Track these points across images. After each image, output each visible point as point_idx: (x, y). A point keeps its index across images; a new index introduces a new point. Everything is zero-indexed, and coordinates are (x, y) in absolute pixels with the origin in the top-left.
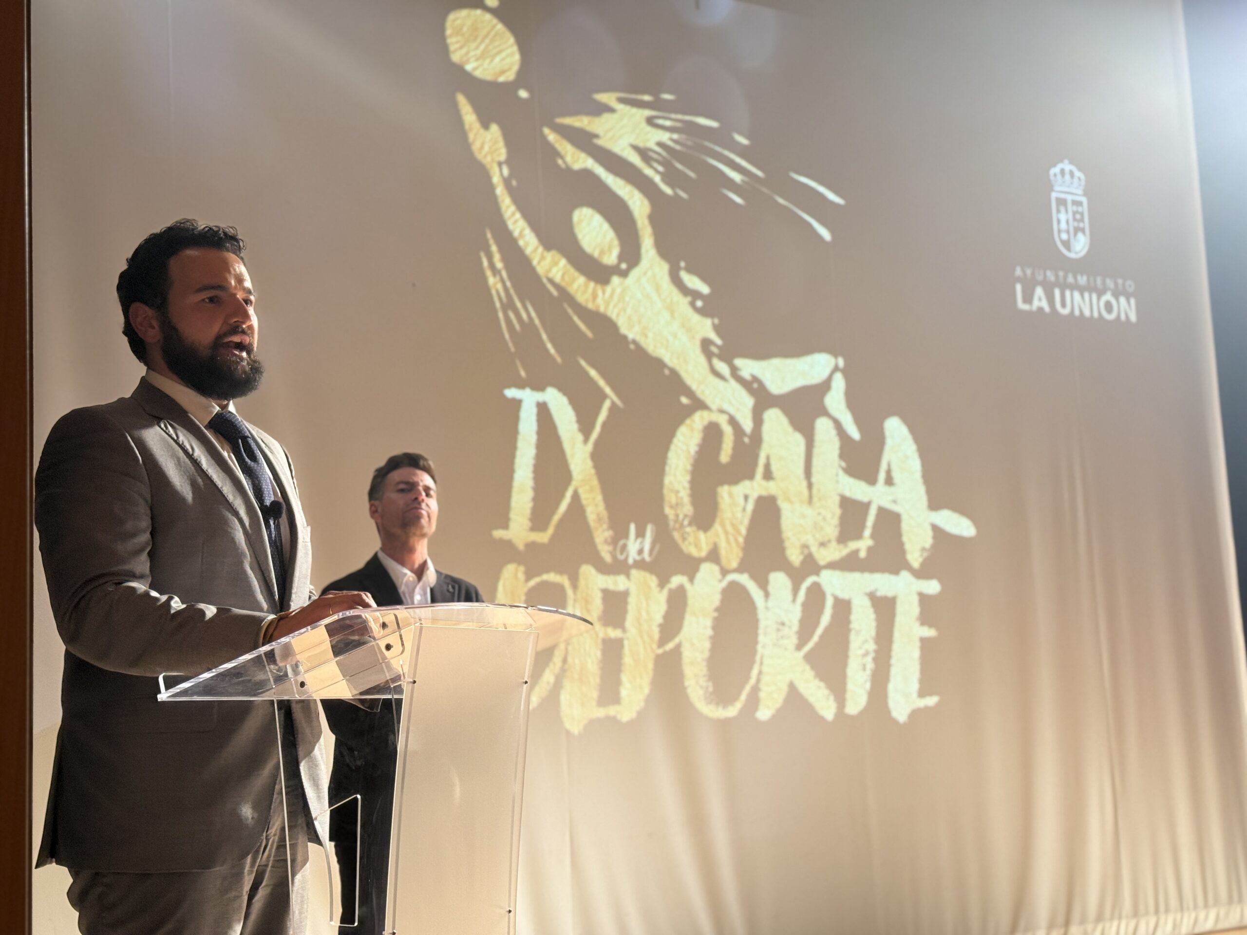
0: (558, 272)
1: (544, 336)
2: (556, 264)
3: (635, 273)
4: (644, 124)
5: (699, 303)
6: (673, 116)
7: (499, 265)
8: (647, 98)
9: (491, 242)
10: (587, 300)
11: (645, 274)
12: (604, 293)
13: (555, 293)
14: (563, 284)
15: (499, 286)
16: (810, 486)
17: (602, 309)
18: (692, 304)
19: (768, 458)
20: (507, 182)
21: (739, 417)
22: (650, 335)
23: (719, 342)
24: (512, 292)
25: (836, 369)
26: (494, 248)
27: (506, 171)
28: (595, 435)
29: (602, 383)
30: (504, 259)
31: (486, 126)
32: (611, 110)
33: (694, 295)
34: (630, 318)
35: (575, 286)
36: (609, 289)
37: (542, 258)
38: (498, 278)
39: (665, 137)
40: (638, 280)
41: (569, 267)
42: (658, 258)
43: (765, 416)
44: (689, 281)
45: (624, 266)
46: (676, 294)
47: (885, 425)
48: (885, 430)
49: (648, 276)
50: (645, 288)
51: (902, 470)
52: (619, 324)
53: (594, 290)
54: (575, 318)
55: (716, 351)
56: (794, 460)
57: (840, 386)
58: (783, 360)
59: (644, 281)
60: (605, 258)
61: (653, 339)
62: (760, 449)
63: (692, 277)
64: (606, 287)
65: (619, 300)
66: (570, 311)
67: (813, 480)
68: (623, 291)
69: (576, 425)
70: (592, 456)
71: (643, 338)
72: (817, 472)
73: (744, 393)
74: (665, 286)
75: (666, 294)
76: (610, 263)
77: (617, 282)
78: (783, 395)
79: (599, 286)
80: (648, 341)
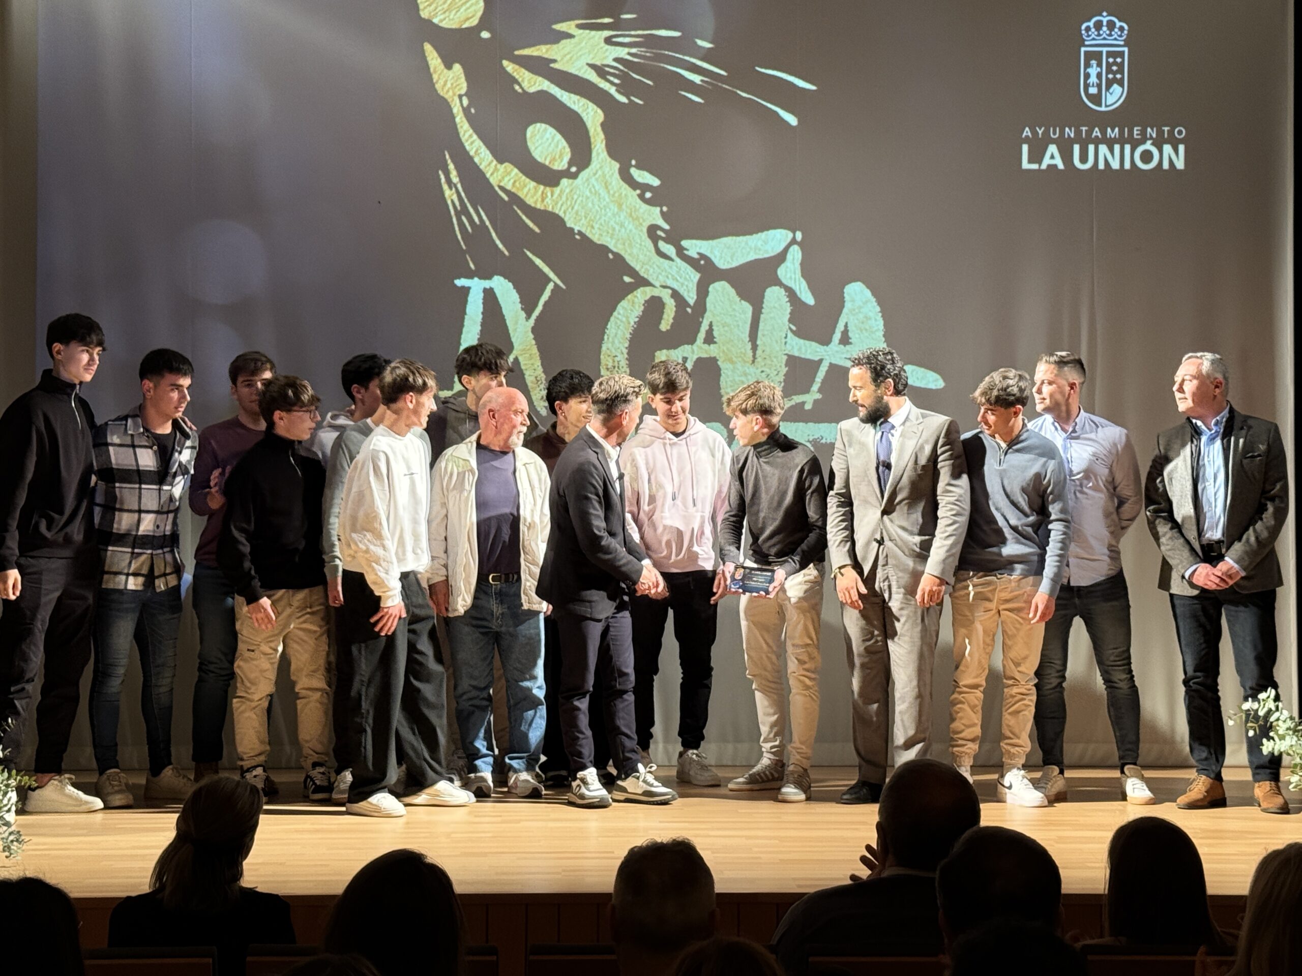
0: (509, 180)
1: (494, 235)
2: (509, 174)
3: (584, 174)
4: (603, 44)
5: (648, 195)
6: (633, 33)
8: (607, 20)
9: (449, 161)
10: (536, 202)
11: (595, 174)
12: (552, 195)
13: (506, 198)
14: (514, 190)
15: (455, 198)
16: (754, 348)
17: (550, 209)
18: (641, 197)
19: (711, 325)
20: (466, 111)
21: (683, 291)
22: (596, 226)
23: (667, 227)
24: (466, 200)
25: (793, 241)
26: (451, 167)
27: (465, 101)
28: (537, 313)
29: (546, 269)
30: (459, 175)
31: (449, 66)
32: (570, 36)
33: (645, 187)
34: (577, 213)
35: (526, 190)
36: (557, 190)
37: (496, 170)
38: (454, 189)
39: (622, 53)
40: (587, 180)
41: (521, 175)
42: (609, 159)
43: (711, 289)
44: (639, 176)
45: (574, 169)
46: (626, 189)
47: (845, 290)
48: (845, 295)
49: (597, 176)
50: (594, 187)
51: (861, 330)
52: (566, 219)
53: (543, 193)
54: (524, 217)
55: (662, 234)
56: (738, 326)
57: (796, 257)
58: (734, 238)
59: (593, 180)
60: (556, 164)
61: (599, 229)
62: (703, 318)
63: (642, 172)
64: (555, 189)
65: (567, 199)
66: (519, 212)
67: (759, 342)
68: (571, 191)
69: (520, 305)
70: (534, 330)
71: (589, 228)
72: (763, 335)
73: (689, 269)
74: (614, 183)
75: (615, 189)
76: (560, 168)
77: (566, 184)
78: (732, 269)
79: (548, 189)
80: (594, 231)
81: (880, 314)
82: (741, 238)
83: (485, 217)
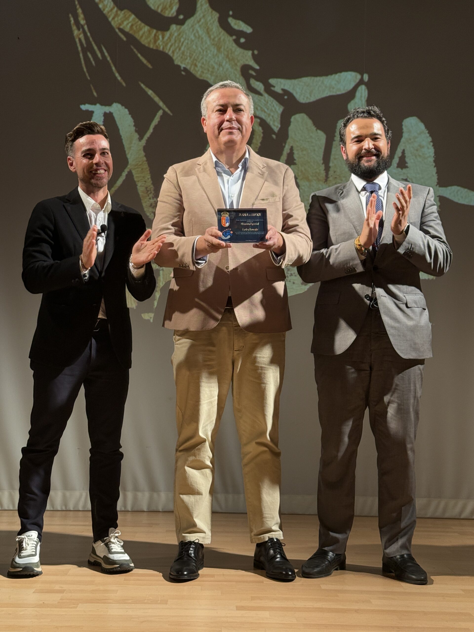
0: (128, 24)
1: (114, 68)
2: (127, 19)
3: (190, 22)
5: (242, 40)
7: (83, 22)
9: (78, 7)
10: (149, 43)
11: (199, 22)
12: (163, 38)
13: (125, 39)
14: (131, 32)
15: (82, 36)
16: (327, 169)
17: (161, 48)
18: (237, 42)
19: (292, 149)
21: (269, 120)
22: (199, 65)
23: (257, 67)
24: (91, 39)
26: (80, 11)
28: (148, 135)
29: (157, 99)
30: (86, 18)
33: (240, 34)
34: (183, 53)
35: (141, 33)
36: (167, 34)
37: (116, 15)
38: (81, 30)
40: (192, 26)
41: (137, 20)
42: (210, 10)
43: (292, 119)
44: (235, 24)
45: (181, 17)
46: (224, 35)
47: (403, 123)
48: (404, 127)
49: (201, 23)
50: (198, 32)
51: (416, 157)
52: (174, 58)
53: (155, 35)
54: (139, 55)
55: (254, 74)
56: (314, 150)
57: (363, 95)
58: (313, 78)
59: (197, 26)
60: (167, 12)
61: (201, 67)
62: (285, 144)
63: (238, 21)
64: (165, 33)
65: (175, 41)
66: (135, 50)
67: (331, 164)
68: (179, 35)
69: (134, 128)
70: (145, 149)
71: (193, 67)
72: (335, 159)
73: (275, 103)
74: (214, 30)
75: (215, 34)
76: (170, 15)
77: (175, 29)
78: (309, 103)
79: (160, 32)
80: (197, 69)
81: (432, 144)
82: (318, 78)
83: (106, 54)
